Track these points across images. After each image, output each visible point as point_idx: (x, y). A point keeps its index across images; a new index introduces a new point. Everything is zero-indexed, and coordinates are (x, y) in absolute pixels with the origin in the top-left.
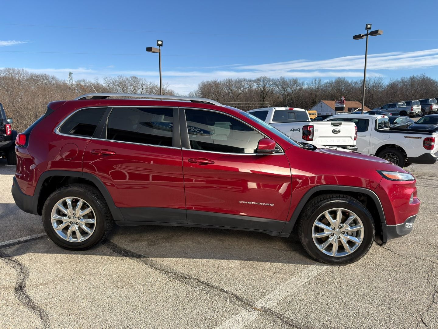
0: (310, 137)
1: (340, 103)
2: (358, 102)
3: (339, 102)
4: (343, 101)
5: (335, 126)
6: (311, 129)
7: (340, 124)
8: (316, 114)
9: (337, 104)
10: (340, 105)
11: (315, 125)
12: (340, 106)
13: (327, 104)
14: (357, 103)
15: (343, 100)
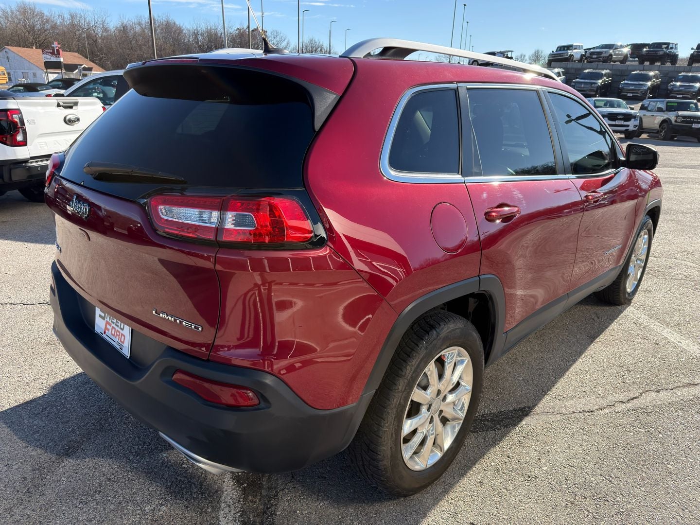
0: (20, 138)
1: (53, 53)
2: (76, 54)
3: (51, 53)
4: (58, 51)
5: (66, 107)
6: (16, 118)
7: (76, 104)
8: (6, 74)
9: (46, 55)
10: (52, 58)
11: (23, 109)
12: (54, 59)
13: (20, 54)
14: (75, 56)
15: (57, 48)
